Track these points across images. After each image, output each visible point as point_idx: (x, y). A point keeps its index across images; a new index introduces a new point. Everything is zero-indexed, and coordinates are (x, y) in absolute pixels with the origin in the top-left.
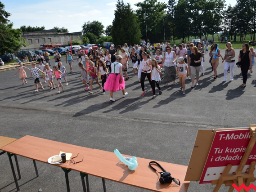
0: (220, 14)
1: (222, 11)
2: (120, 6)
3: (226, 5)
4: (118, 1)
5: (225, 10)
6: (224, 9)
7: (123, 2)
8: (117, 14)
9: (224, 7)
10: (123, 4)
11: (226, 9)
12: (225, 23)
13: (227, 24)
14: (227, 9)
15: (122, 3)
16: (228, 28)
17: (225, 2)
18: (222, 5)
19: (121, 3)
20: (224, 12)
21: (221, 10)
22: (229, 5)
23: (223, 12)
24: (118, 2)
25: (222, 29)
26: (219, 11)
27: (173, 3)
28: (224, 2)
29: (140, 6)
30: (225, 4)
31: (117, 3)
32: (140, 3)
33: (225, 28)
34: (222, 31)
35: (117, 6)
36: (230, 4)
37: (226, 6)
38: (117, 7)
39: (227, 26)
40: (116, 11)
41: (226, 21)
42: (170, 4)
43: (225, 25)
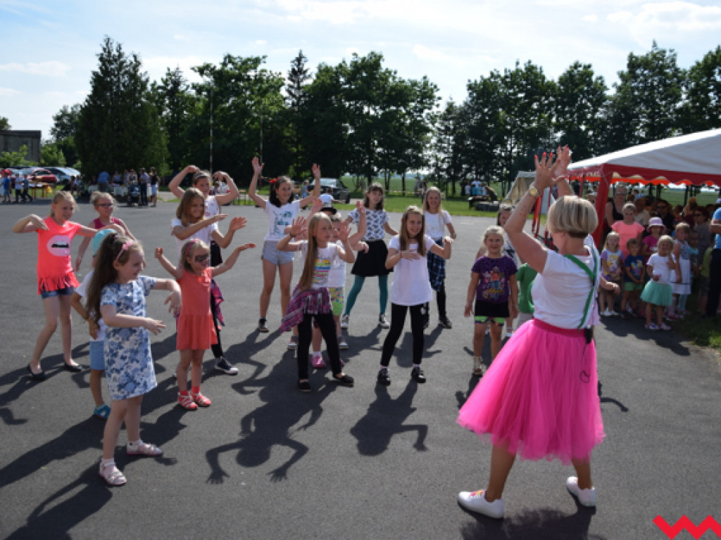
0: (423, 120)
1: (428, 114)
2: (111, 59)
3: (440, 98)
4: (105, 46)
5: (438, 112)
6: (435, 109)
7: (120, 48)
8: (100, 83)
9: (436, 103)
10: (120, 55)
11: (440, 108)
12: (436, 145)
13: (441, 149)
14: (442, 108)
15: (118, 51)
16: (443, 161)
17: (438, 90)
18: (431, 97)
19: (115, 53)
20: (436, 116)
21: (426, 111)
22: (449, 101)
23: (432, 118)
24: (104, 49)
25: (428, 160)
26: (421, 111)
27: (301, 77)
28: (435, 90)
29: (207, 75)
30: (437, 94)
31: (102, 51)
32: (207, 67)
33: (437, 159)
34: (429, 166)
35: (101, 59)
36: (451, 99)
37: (439, 102)
38: (100, 63)
39: (442, 156)
40: (95, 73)
41: (440, 141)
42: (294, 78)
43: (436, 152)
